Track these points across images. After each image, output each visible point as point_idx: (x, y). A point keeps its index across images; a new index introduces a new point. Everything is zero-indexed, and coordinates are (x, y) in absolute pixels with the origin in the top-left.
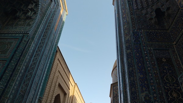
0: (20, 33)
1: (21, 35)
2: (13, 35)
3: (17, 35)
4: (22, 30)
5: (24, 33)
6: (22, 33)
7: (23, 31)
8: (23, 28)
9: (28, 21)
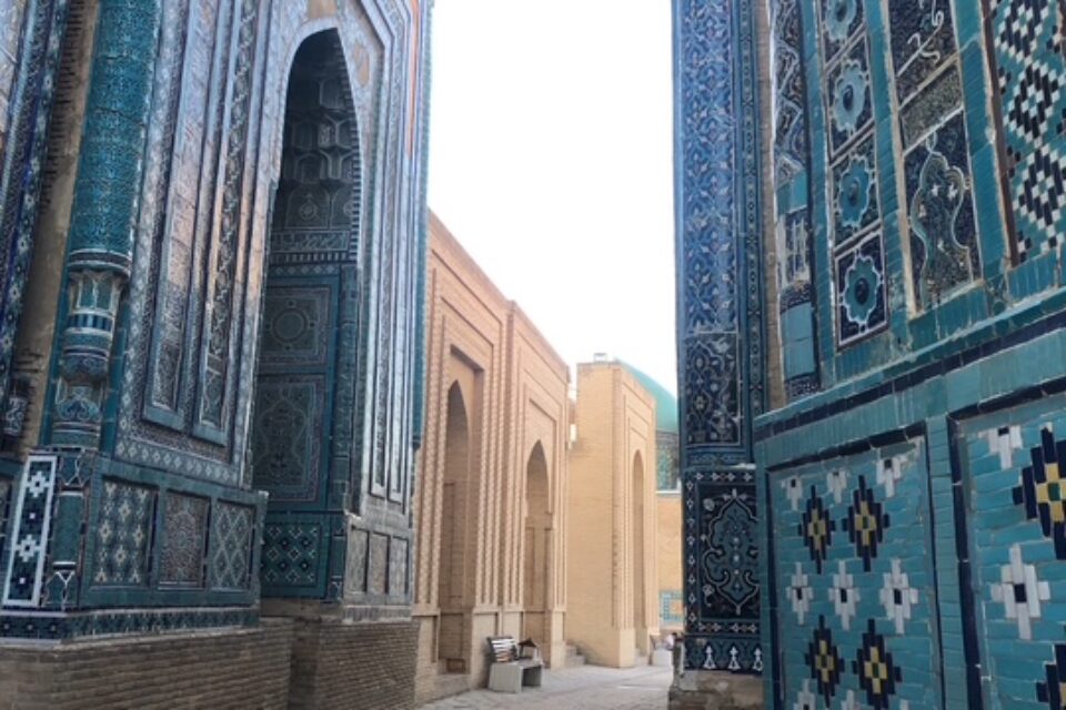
0: (326, 262)
1: (330, 269)
2: (305, 270)
3: (318, 270)
4: (329, 249)
5: (340, 261)
6: (332, 262)
7: (333, 254)
8: (326, 235)
9: (331, 199)
